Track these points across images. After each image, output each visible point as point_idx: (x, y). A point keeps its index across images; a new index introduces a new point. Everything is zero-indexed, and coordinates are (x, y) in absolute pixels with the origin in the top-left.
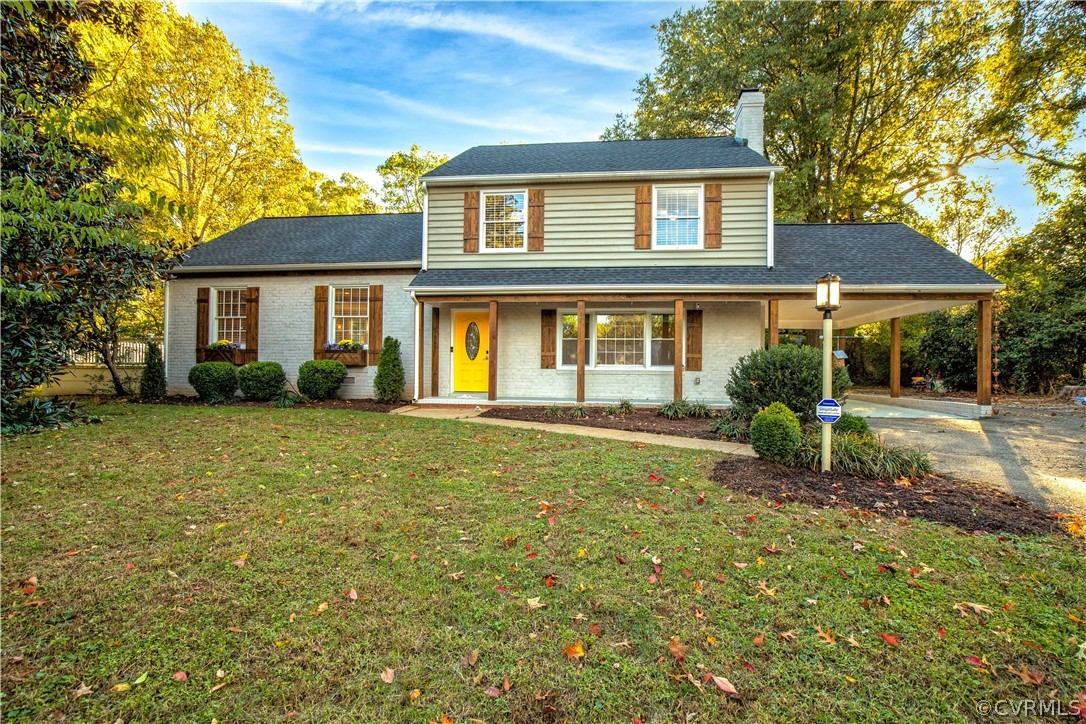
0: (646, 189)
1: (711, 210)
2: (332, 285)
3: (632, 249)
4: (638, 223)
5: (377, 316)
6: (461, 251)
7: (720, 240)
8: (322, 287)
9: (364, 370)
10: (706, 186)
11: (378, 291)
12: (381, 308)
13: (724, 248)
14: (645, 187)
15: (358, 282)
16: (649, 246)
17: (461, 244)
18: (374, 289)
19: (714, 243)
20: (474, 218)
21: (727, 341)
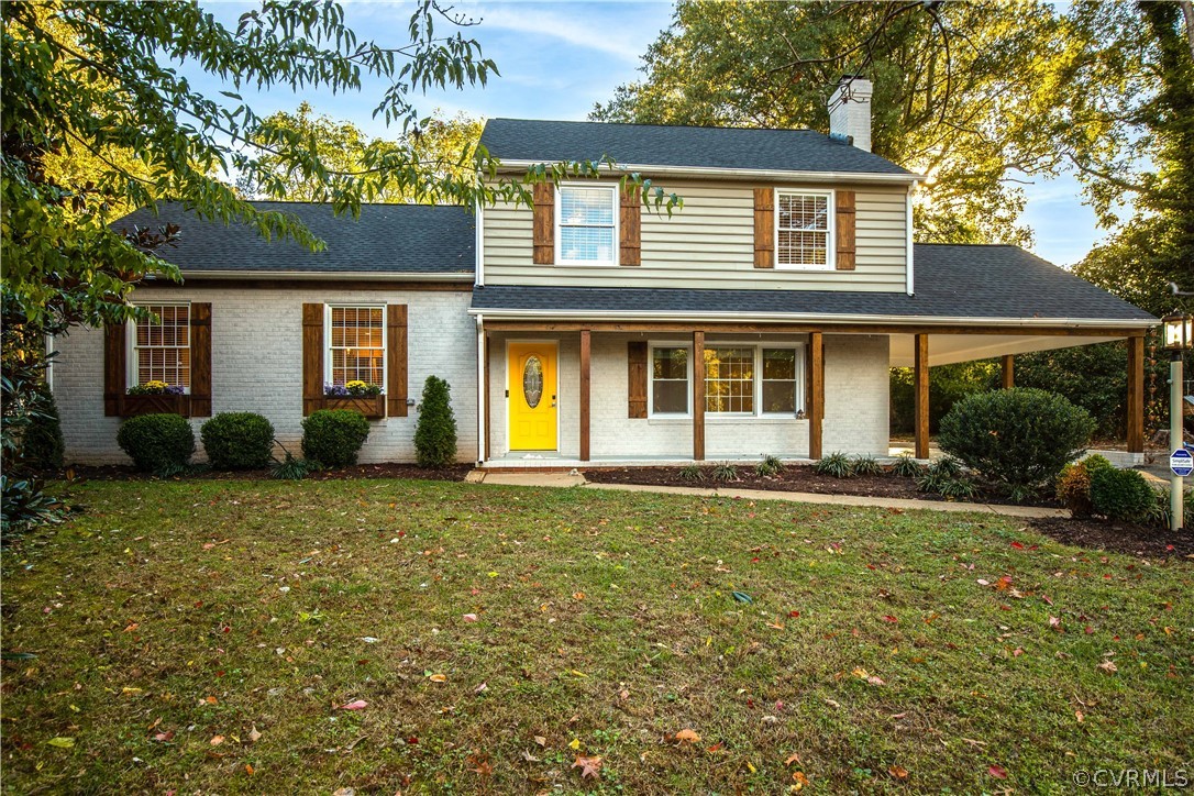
0: (767, 193)
1: (843, 222)
2: (329, 302)
3: (751, 267)
4: (757, 235)
5: (399, 348)
6: (530, 262)
7: (854, 260)
8: (314, 306)
9: (381, 423)
10: (837, 193)
11: (399, 312)
12: (405, 337)
13: (858, 269)
14: (767, 189)
15: (368, 299)
16: (771, 265)
17: (530, 253)
18: (393, 309)
19: (848, 263)
20: (547, 218)
21: (852, 383)
